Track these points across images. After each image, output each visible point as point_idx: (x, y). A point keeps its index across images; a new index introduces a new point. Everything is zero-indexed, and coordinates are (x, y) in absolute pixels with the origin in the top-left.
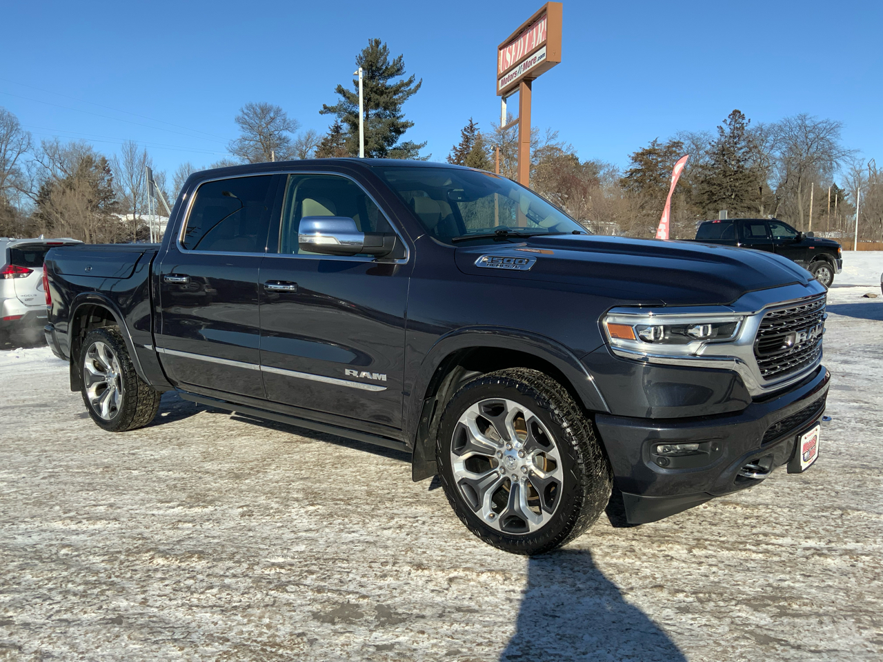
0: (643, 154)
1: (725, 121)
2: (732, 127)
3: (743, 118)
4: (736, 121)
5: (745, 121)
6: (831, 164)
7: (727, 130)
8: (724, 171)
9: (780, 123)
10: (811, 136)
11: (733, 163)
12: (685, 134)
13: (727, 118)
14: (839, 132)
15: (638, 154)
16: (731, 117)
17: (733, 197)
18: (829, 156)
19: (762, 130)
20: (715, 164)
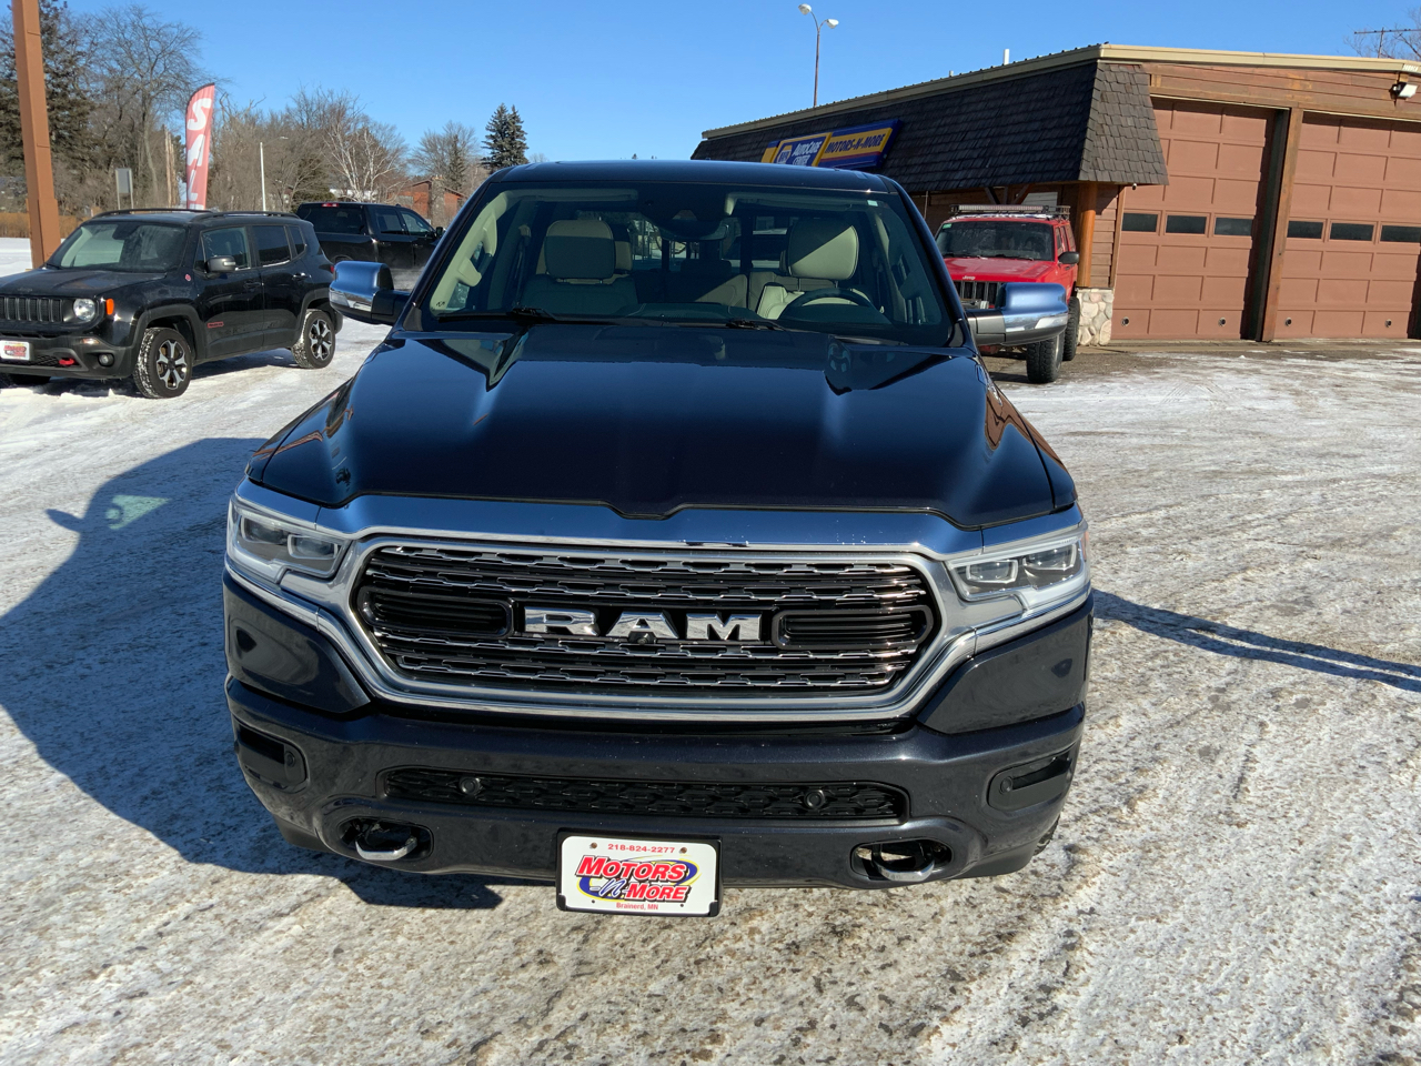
14: (198, 47)
20: (11, 75)
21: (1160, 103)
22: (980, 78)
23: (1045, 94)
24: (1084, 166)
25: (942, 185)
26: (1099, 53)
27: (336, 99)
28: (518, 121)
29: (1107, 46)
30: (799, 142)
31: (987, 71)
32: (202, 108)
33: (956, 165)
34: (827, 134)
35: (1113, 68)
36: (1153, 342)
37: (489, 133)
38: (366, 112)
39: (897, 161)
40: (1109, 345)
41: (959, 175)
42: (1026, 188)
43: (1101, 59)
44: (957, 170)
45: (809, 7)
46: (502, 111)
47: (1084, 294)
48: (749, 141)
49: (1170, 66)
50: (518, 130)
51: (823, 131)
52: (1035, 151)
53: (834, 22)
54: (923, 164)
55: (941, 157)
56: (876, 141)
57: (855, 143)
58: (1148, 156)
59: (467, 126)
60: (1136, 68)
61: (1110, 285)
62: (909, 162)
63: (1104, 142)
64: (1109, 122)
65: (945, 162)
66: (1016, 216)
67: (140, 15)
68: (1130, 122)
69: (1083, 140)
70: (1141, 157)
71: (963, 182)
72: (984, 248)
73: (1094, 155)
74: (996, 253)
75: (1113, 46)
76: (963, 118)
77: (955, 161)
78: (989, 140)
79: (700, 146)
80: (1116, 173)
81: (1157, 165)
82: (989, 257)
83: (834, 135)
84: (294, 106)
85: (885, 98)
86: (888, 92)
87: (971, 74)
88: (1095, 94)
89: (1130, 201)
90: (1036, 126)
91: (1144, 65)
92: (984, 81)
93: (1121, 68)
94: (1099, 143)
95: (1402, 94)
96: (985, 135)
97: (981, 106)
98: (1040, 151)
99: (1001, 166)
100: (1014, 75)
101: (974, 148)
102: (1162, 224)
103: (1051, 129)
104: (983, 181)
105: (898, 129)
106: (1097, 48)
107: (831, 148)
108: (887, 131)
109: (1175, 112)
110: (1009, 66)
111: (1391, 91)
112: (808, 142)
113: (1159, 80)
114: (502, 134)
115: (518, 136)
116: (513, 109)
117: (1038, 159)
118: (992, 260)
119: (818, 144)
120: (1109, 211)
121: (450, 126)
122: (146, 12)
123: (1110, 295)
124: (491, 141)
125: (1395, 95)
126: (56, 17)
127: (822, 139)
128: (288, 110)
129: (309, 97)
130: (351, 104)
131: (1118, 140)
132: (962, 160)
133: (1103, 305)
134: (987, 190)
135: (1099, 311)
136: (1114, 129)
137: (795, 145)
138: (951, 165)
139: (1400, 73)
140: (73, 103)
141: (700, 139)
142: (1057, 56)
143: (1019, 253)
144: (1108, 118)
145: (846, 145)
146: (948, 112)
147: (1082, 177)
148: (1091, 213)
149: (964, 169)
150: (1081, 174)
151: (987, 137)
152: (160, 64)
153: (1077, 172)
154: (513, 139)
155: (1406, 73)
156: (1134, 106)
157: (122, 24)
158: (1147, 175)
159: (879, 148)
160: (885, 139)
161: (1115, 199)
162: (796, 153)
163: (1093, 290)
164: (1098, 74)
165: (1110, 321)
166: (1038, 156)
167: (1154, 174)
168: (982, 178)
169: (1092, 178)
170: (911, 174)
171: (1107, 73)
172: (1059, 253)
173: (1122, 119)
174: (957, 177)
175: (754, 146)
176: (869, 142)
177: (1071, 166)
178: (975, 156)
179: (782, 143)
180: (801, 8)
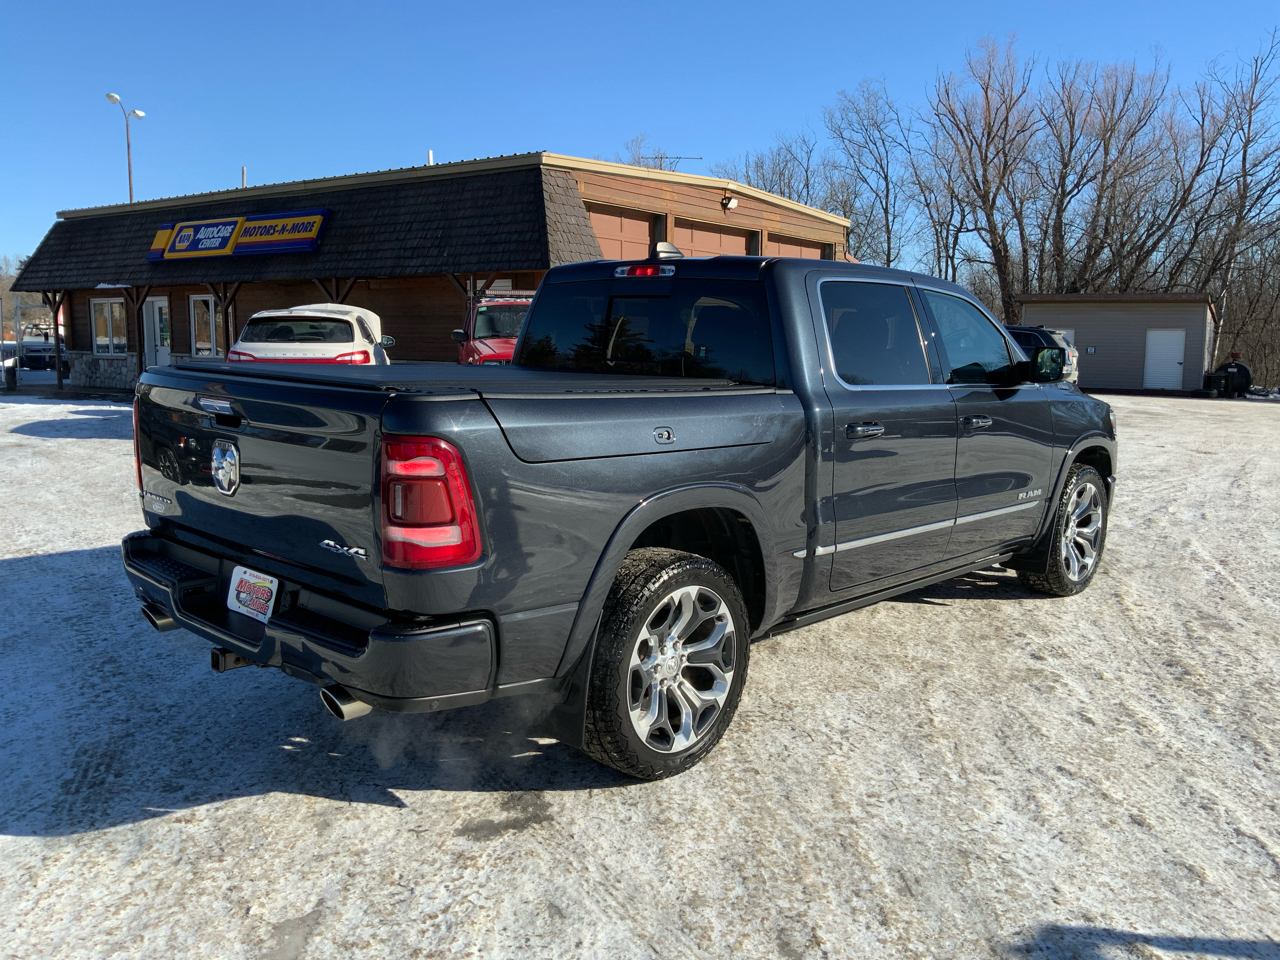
23: (491, 193)
24: (552, 257)
25: (398, 271)
26: (540, 160)
29: (546, 154)
30: (203, 225)
33: (408, 253)
34: (240, 219)
35: (552, 173)
39: (334, 248)
41: (414, 262)
42: (492, 275)
43: (543, 165)
44: (411, 258)
45: (117, 97)
48: (127, 222)
49: (588, 175)
51: (239, 215)
52: (495, 243)
53: (141, 114)
54: (368, 250)
55: (388, 245)
56: (307, 227)
57: (279, 228)
58: (592, 250)
60: (570, 175)
62: (350, 248)
63: (561, 237)
64: (560, 220)
65: (393, 249)
66: (529, 300)
68: (573, 220)
69: (546, 235)
71: (422, 269)
73: (556, 248)
75: (551, 155)
76: (403, 210)
77: (405, 249)
78: (440, 232)
81: (599, 258)
83: (247, 220)
85: (303, 187)
86: (305, 182)
88: (546, 195)
90: (489, 220)
91: (574, 173)
93: (559, 173)
94: (557, 238)
95: (729, 206)
96: (434, 226)
97: (420, 200)
98: (501, 243)
99: (461, 255)
100: (450, 174)
101: (425, 238)
103: (508, 224)
105: (328, 216)
106: (538, 155)
107: (247, 232)
108: (318, 219)
111: (722, 203)
112: (216, 225)
113: (583, 186)
117: (501, 249)
119: (229, 228)
125: (724, 206)
127: (235, 223)
131: (569, 236)
132: (413, 249)
136: (565, 226)
137: (197, 229)
138: (401, 253)
139: (725, 189)
141: (55, 220)
142: (495, 160)
144: (559, 217)
145: (266, 230)
146: (384, 203)
147: (552, 266)
149: (418, 257)
150: (551, 263)
151: (437, 228)
153: (548, 262)
155: (729, 190)
156: (574, 207)
159: (313, 234)
160: (317, 226)
162: (200, 236)
164: (544, 178)
166: (501, 248)
168: (442, 265)
170: (356, 259)
171: (550, 177)
173: (568, 218)
174: (411, 264)
176: (296, 228)
177: (538, 256)
178: (428, 245)
179: (178, 226)
180: (109, 96)
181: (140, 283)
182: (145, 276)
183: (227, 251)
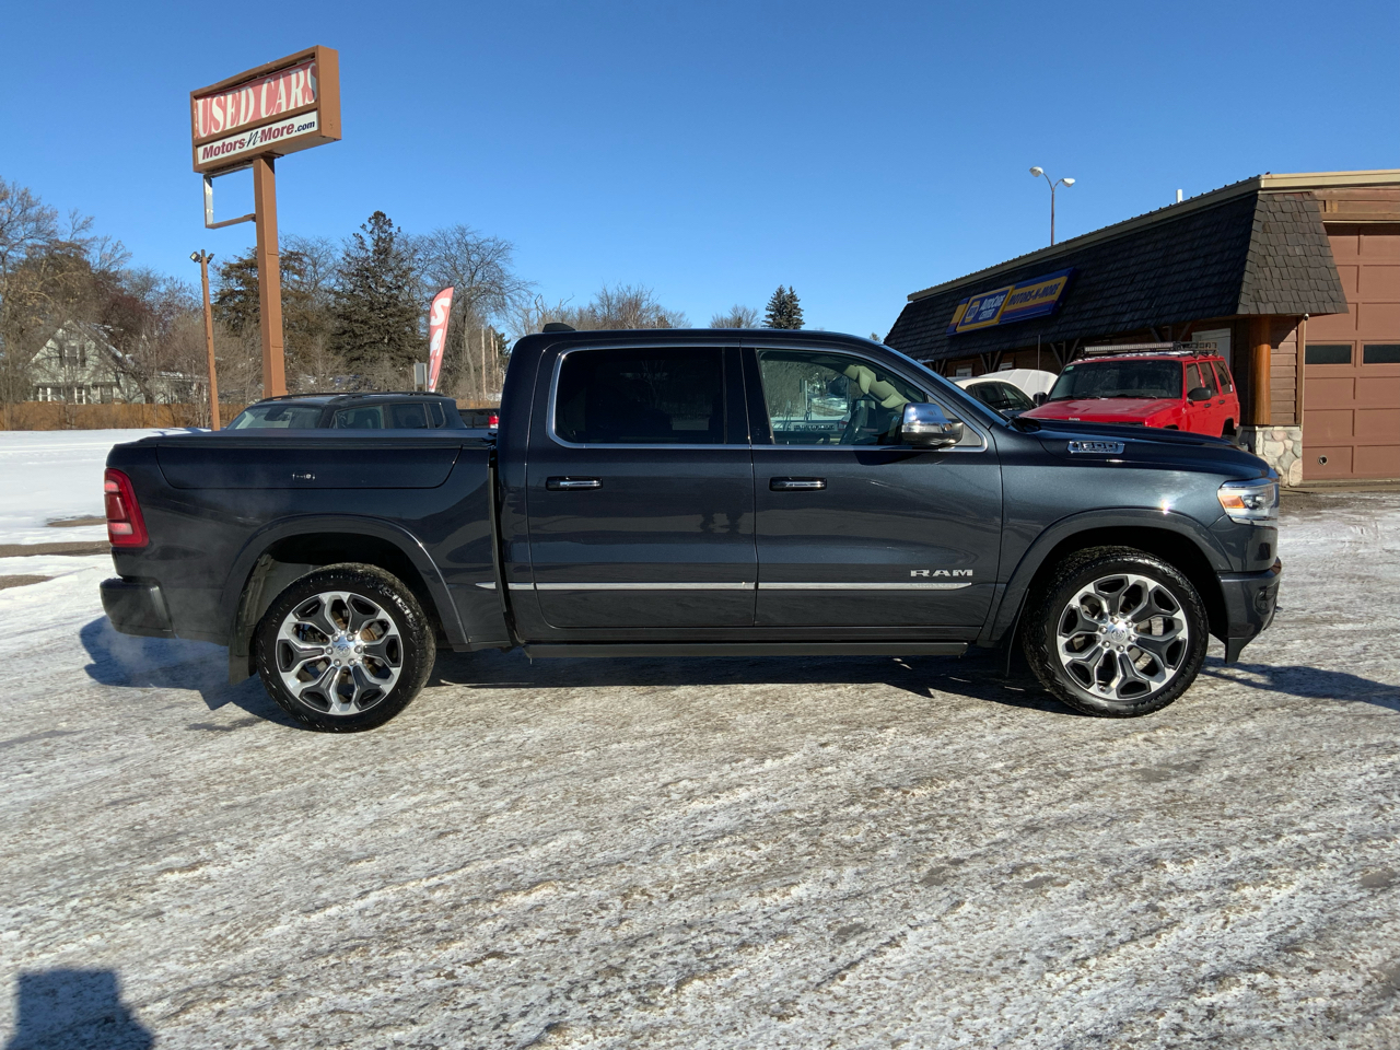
0: (239, 267)
1: (364, 226)
2: (376, 238)
3: (390, 225)
4: (381, 227)
5: (394, 230)
6: (503, 299)
7: (369, 243)
8: (371, 303)
9: (433, 237)
10: (475, 258)
11: (382, 290)
12: (293, 239)
13: (367, 223)
14: (510, 256)
15: (231, 266)
16: (373, 221)
17: (386, 341)
18: (500, 289)
19: (407, 244)
20: (354, 290)
21: (1334, 229)
22: (1149, 220)
23: (1208, 231)
24: (1243, 299)
25: (1111, 329)
26: (1259, 184)
27: (633, 293)
28: (795, 300)
29: (1269, 176)
30: (987, 297)
31: (1156, 213)
32: (442, 306)
33: (1124, 308)
34: (1010, 288)
35: (1276, 198)
36: (1358, 481)
37: (769, 313)
38: (658, 302)
40: (1301, 486)
41: (1127, 318)
42: (1188, 325)
43: (1262, 189)
44: (1125, 313)
45: (1040, 169)
46: (781, 291)
47: (1264, 433)
48: (947, 300)
49: (1347, 191)
50: (795, 308)
51: (1010, 284)
52: (1197, 288)
53: (1070, 181)
54: (1095, 309)
55: (1111, 301)
56: (1052, 290)
57: (1033, 294)
58: (1322, 285)
59: (750, 308)
60: (1306, 197)
61: (1296, 422)
62: (1082, 308)
63: (1268, 273)
64: (1273, 252)
65: (1114, 305)
66: (1148, 354)
67: (463, 233)
68: (1298, 251)
69: (1242, 274)
70: (1313, 285)
71: (1130, 325)
72: (1108, 388)
73: (1255, 287)
74: (1118, 393)
75: (1274, 176)
76: (1133, 261)
77: (1123, 304)
78: (1155, 281)
79: (906, 308)
80: (1282, 304)
81: (1334, 294)
82: (1110, 397)
83: (1016, 288)
84: (596, 301)
85: (1064, 248)
87: (1142, 217)
88: (1255, 226)
89: (1311, 332)
90: (1199, 262)
91: (1316, 192)
92: (1153, 223)
93: (1287, 197)
94: (1261, 275)
96: (1152, 276)
97: (1149, 248)
98: (1201, 288)
99: (1165, 305)
101: (1142, 290)
102: (1358, 355)
103: (1213, 265)
104: (1149, 322)
105: (1072, 277)
106: (1257, 180)
107: (1013, 301)
108: (1062, 280)
109: (1361, 236)
110: (1182, 204)
112: (993, 296)
113: (1335, 206)
114: (781, 313)
115: (795, 314)
116: (791, 289)
117: (1199, 295)
118: (1112, 400)
119: (1002, 297)
120: (1288, 344)
121: (736, 310)
122: (467, 231)
123: (1298, 432)
124: (770, 320)
126: (391, 240)
127: (1006, 292)
128: (591, 305)
129: (609, 294)
130: (646, 297)
131: (1284, 270)
132: (1129, 302)
133: (1289, 444)
134: (1153, 330)
135: (1286, 450)
136: (1279, 260)
137: (982, 300)
138: (1120, 309)
140: (403, 312)
141: (906, 303)
142: (1220, 191)
143: (1143, 391)
144: (1271, 249)
145: (1026, 297)
146: (1120, 256)
147: (1241, 311)
148: (1265, 348)
149: (1131, 311)
150: (1240, 307)
151: (1154, 278)
152: (480, 274)
153: (1235, 306)
154: (790, 316)
156: (1304, 234)
157: (449, 242)
158: (1321, 304)
159: (1055, 297)
160: (1060, 288)
161: (1294, 332)
162: (983, 308)
163: (1276, 428)
164: (1259, 205)
165: (1300, 460)
166: (1200, 293)
167: (1331, 301)
168: (1147, 318)
169: (1253, 311)
170: (1083, 320)
171: (1270, 203)
172: (1188, 388)
173: (1289, 249)
174: (1124, 320)
175: (950, 304)
176: (1047, 292)
177: (1227, 300)
178: (1143, 296)
179: (973, 299)
180: (1033, 171)
181: (940, 357)
182: (945, 349)
183: (995, 322)
